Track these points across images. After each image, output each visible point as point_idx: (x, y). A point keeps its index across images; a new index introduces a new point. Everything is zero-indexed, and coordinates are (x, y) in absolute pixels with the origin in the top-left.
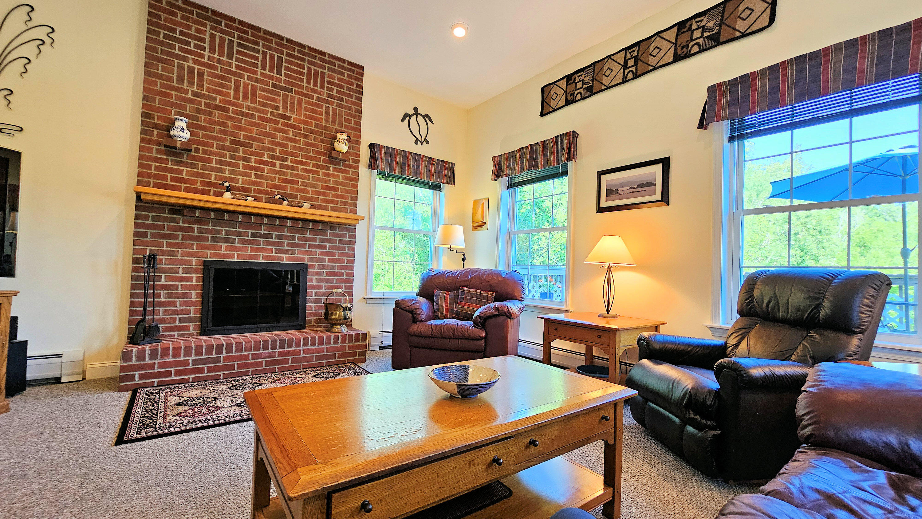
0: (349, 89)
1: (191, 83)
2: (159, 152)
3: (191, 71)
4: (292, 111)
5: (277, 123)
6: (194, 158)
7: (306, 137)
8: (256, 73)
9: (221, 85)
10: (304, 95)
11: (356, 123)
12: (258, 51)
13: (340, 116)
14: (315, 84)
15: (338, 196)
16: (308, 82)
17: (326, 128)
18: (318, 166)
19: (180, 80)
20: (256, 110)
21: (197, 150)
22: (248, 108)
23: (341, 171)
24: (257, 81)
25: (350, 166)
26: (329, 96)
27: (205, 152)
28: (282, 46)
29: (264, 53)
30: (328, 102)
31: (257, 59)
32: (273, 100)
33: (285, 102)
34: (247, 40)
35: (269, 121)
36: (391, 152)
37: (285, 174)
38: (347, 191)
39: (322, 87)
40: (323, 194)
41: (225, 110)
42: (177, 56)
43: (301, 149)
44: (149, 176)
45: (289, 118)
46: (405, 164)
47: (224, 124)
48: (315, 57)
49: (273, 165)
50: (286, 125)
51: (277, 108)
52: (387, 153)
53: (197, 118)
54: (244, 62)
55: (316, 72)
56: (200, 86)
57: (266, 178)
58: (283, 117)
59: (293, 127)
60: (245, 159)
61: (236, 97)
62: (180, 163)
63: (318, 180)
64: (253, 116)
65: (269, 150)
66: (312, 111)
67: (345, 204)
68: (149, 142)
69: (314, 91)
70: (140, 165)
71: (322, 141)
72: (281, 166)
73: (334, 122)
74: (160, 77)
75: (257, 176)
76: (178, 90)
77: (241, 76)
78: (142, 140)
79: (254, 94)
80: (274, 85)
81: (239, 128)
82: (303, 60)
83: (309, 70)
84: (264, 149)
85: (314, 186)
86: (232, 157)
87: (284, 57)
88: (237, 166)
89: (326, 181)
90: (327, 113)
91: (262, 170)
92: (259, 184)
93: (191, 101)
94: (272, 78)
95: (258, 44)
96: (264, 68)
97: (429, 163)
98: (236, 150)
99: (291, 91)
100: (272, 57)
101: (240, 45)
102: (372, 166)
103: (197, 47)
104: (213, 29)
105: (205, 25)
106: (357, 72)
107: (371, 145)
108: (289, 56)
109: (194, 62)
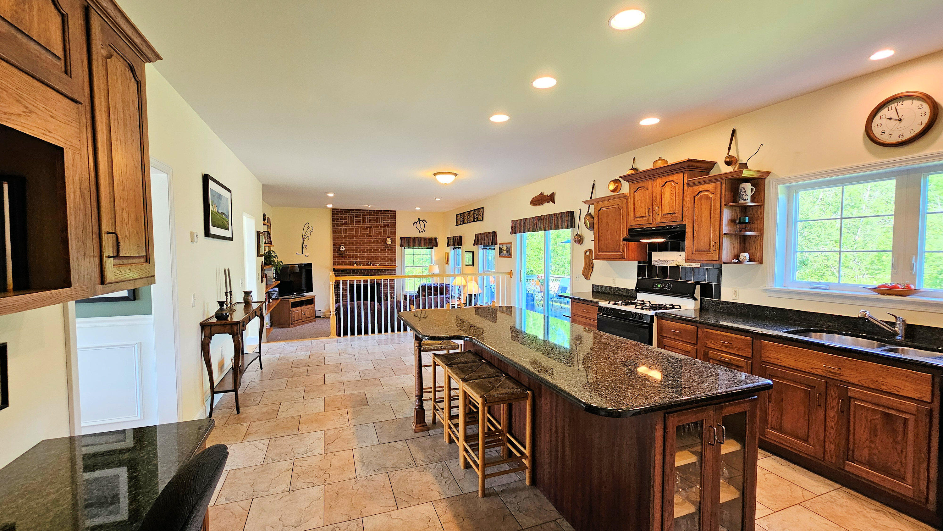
0: (391, 220)
1: (344, 233)
2: (337, 255)
3: (344, 229)
4: (372, 234)
5: (368, 238)
6: (346, 255)
7: (377, 241)
8: (361, 224)
9: (352, 231)
10: (376, 227)
11: (394, 232)
12: (361, 217)
13: (388, 231)
14: (379, 222)
15: (389, 259)
16: (377, 222)
17: (384, 236)
18: (383, 250)
19: (341, 233)
20: (361, 236)
21: (347, 252)
22: (359, 236)
23: (390, 250)
24: (361, 227)
25: (393, 248)
26: (384, 225)
27: (349, 252)
28: (368, 213)
29: (363, 217)
30: (384, 227)
31: (361, 220)
32: (366, 231)
33: (370, 231)
34: (358, 215)
35: (365, 238)
36: (408, 239)
38: (392, 257)
39: (382, 223)
40: (384, 259)
41: (353, 238)
42: (340, 226)
43: (376, 245)
44: (335, 262)
45: (372, 236)
46: (414, 242)
47: (353, 243)
48: (378, 213)
49: (368, 252)
50: (370, 238)
51: (368, 234)
52: (407, 240)
53: (346, 243)
54: (357, 222)
55: (379, 218)
56: (346, 233)
57: (366, 257)
58: (369, 236)
59: (373, 238)
60: (359, 252)
61: (356, 234)
62: (342, 257)
63: (382, 254)
64: (361, 238)
65: (366, 248)
66: (379, 232)
67: (392, 261)
68: (335, 252)
69: (379, 225)
70: (333, 259)
71: (383, 241)
72: (370, 252)
73: (387, 234)
74: (336, 233)
75: (363, 257)
76: (340, 236)
77: (357, 227)
78: (333, 252)
79: (361, 231)
80: (366, 227)
81: (357, 243)
82: (375, 215)
83: (377, 218)
84: (364, 248)
85: (381, 257)
86: (356, 252)
88: (357, 255)
89: (385, 254)
90: (384, 231)
91: (365, 254)
92: (364, 259)
93: (344, 238)
94: (365, 224)
96: (363, 222)
97: (425, 240)
98: (357, 250)
99: (371, 227)
100: (365, 217)
101: (356, 217)
102: (401, 246)
103: (345, 222)
104: (348, 215)
105: (346, 214)
106: (393, 213)
107: (401, 238)
108: (370, 215)
109: (344, 226)
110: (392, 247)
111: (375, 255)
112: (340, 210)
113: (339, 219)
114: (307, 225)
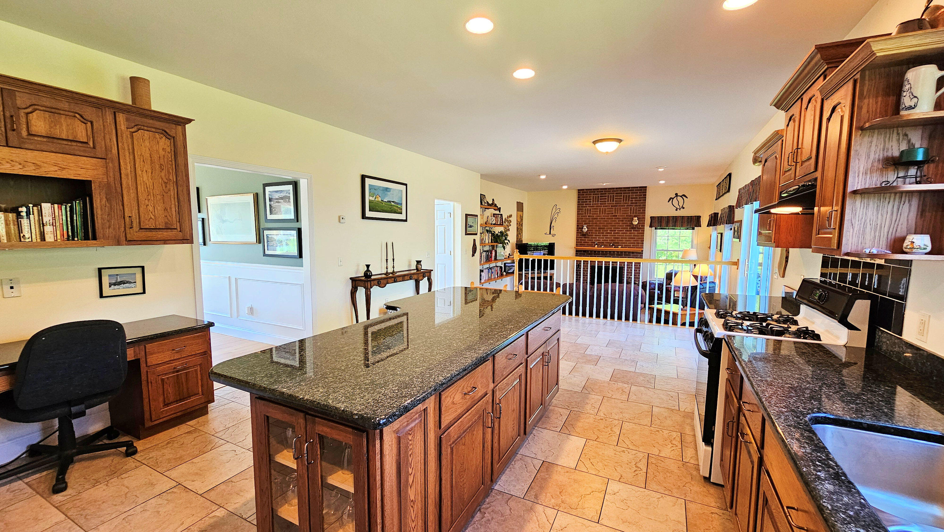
0: (641, 198)
1: (588, 213)
2: (581, 235)
3: (588, 209)
4: (617, 213)
5: (613, 218)
6: (589, 235)
7: (622, 221)
8: (606, 204)
9: (596, 212)
10: (622, 206)
11: (643, 210)
12: (606, 196)
13: (636, 210)
14: (626, 201)
15: (635, 241)
16: (623, 201)
17: (630, 216)
18: (627, 231)
19: (585, 213)
20: (606, 216)
21: (589, 233)
22: (603, 216)
23: (636, 231)
24: (606, 206)
26: (631, 203)
27: (591, 233)
28: (614, 191)
29: (608, 196)
30: (631, 206)
31: (606, 199)
32: (611, 211)
33: (615, 210)
34: (603, 194)
35: (610, 219)
36: (660, 218)
37: (615, 236)
38: (639, 238)
39: (629, 201)
40: (629, 241)
41: (597, 219)
42: (584, 207)
44: (578, 242)
45: (616, 216)
46: (668, 222)
47: (596, 223)
48: (626, 191)
49: (611, 233)
50: (615, 218)
51: (613, 213)
52: (658, 219)
53: (589, 223)
54: (602, 202)
55: (626, 196)
56: (590, 213)
57: (608, 238)
58: (614, 216)
59: (618, 218)
60: (602, 233)
61: (600, 214)
62: (585, 238)
64: (605, 218)
65: (610, 228)
66: (625, 211)
67: (638, 243)
68: (579, 233)
69: (625, 203)
70: (577, 240)
71: (629, 221)
72: (614, 233)
73: (633, 213)
74: (581, 214)
75: (606, 238)
76: (585, 217)
77: (601, 206)
78: (577, 233)
79: (605, 211)
80: (611, 206)
81: (601, 223)
82: (621, 193)
83: (624, 196)
84: (608, 228)
85: (626, 238)
86: (599, 233)
87: (615, 195)
88: (600, 236)
89: (630, 236)
90: (631, 210)
91: (608, 236)
92: (607, 240)
93: (588, 219)
94: (610, 204)
95: (606, 194)
96: (608, 201)
97: (683, 219)
98: (600, 231)
99: (617, 206)
100: (611, 196)
101: (601, 197)
102: (651, 226)
103: (589, 202)
104: (593, 194)
105: (591, 194)
106: (643, 190)
107: (651, 217)
108: (616, 193)
109: (589, 207)
110: (640, 228)
111: (619, 236)
112: (585, 191)
113: (583, 200)
114: (555, 207)
